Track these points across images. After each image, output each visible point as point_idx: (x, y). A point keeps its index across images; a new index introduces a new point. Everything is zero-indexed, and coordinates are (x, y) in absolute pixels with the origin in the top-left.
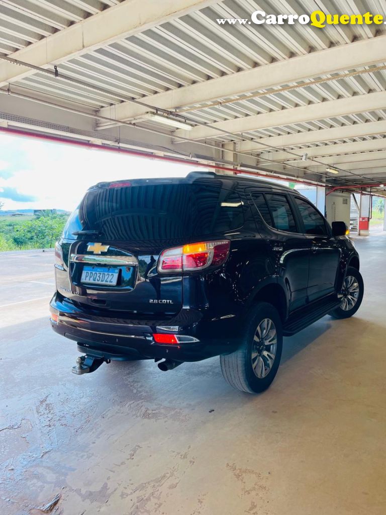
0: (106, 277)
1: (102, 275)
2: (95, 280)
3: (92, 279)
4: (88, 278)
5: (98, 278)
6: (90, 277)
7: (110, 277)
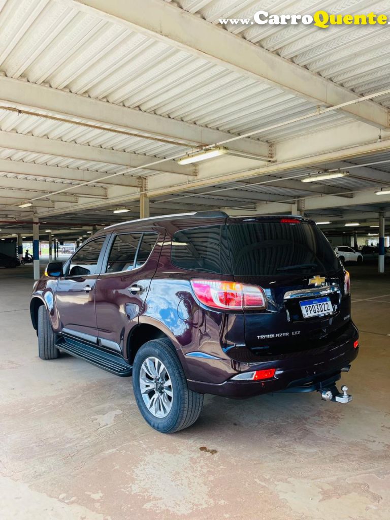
0: (323, 307)
1: (319, 306)
2: (315, 313)
3: (312, 312)
4: (309, 312)
5: (317, 309)
6: (311, 311)
7: (326, 306)
